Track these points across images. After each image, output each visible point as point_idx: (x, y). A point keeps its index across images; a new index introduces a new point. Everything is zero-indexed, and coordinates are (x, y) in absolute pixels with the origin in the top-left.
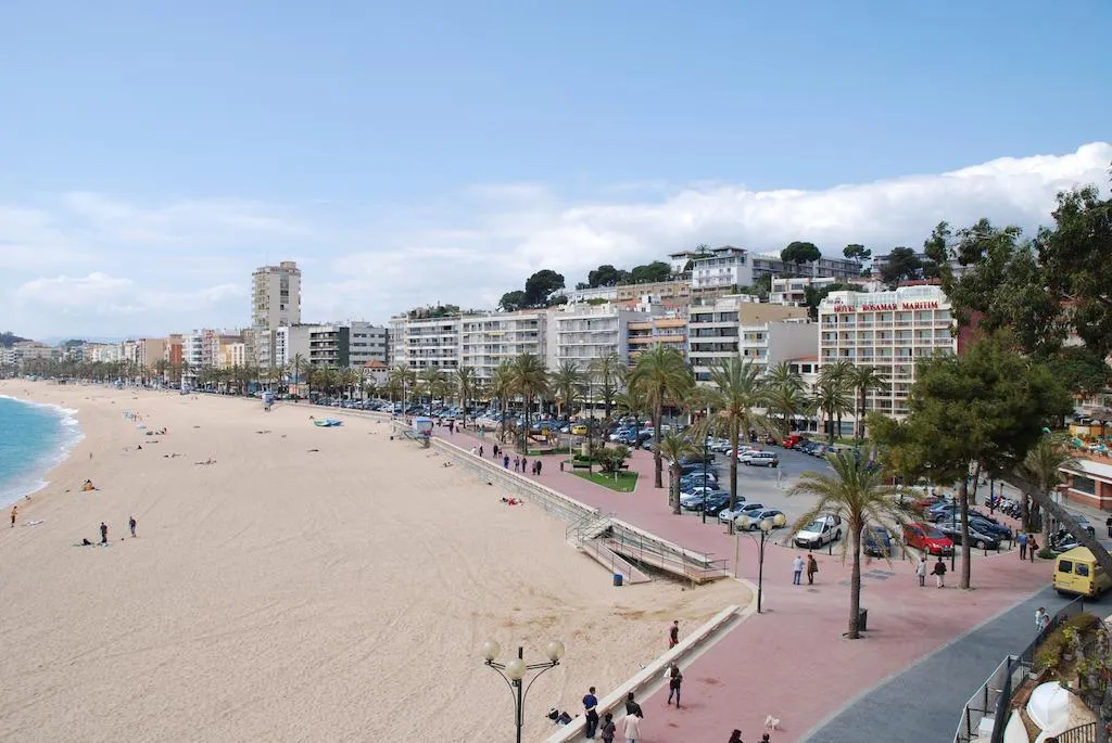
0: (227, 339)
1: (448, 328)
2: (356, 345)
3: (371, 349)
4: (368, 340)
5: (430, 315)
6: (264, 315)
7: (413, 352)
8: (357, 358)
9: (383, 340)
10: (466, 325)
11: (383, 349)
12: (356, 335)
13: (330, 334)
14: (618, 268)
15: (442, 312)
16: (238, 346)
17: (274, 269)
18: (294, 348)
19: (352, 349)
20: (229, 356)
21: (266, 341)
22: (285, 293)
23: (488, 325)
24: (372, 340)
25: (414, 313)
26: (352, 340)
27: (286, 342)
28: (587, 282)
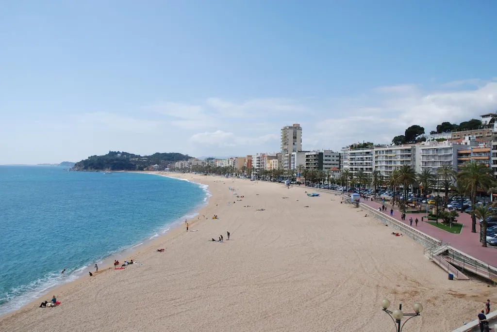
0: (270, 158)
1: (368, 153)
2: (326, 160)
3: (333, 162)
4: (331, 158)
5: (359, 147)
6: (286, 147)
7: (352, 164)
8: (326, 166)
9: (338, 158)
10: (376, 152)
11: (338, 162)
12: (326, 156)
13: (315, 155)
14: (452, 123)
15: (365, 146)
16: (275, 160)
17: (290, 127)
18: (299, 161)
19: (324, 162)
20: (271, 165)
21: (287, 158)
22: (295, 138)
23: (387, 151)
24: (333, 158)
25: (352, 146)
26: (324, 158)
27: (295, 159)
28: (436, 131)
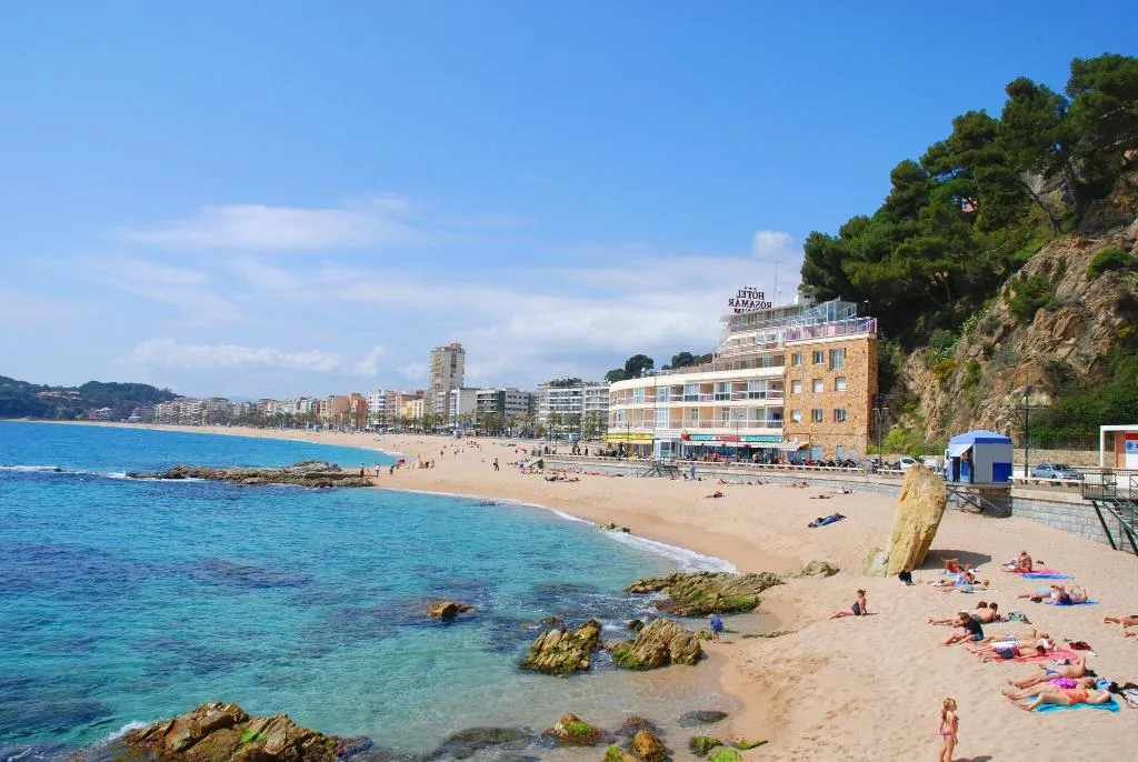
0: (407, 398)
1: (576, 393)
2: (509, 403)
3: (518, 406)
4: (518, 400)
5: (562, 384)
6: (439, 380)
7: (552, 408)
8: (509, 412)
9: (527, 401)
10: (588, 392)
11: (527, 407)
12: (510, 397)
13: (492, 395)
14: (694, 354)
15: (570, 383)
16: (418, 402)
17: (447, 349)
18: (462, 406)
19: (507, 406)
20: (410, 409)
21: (441, 399)
22: (454, 366)
23: (602, 391)
24: (519, 401)
25: (553, 382)
26: (507, 400)
27: (458, 400)
28: (670, 364)
